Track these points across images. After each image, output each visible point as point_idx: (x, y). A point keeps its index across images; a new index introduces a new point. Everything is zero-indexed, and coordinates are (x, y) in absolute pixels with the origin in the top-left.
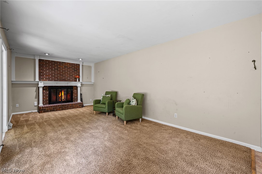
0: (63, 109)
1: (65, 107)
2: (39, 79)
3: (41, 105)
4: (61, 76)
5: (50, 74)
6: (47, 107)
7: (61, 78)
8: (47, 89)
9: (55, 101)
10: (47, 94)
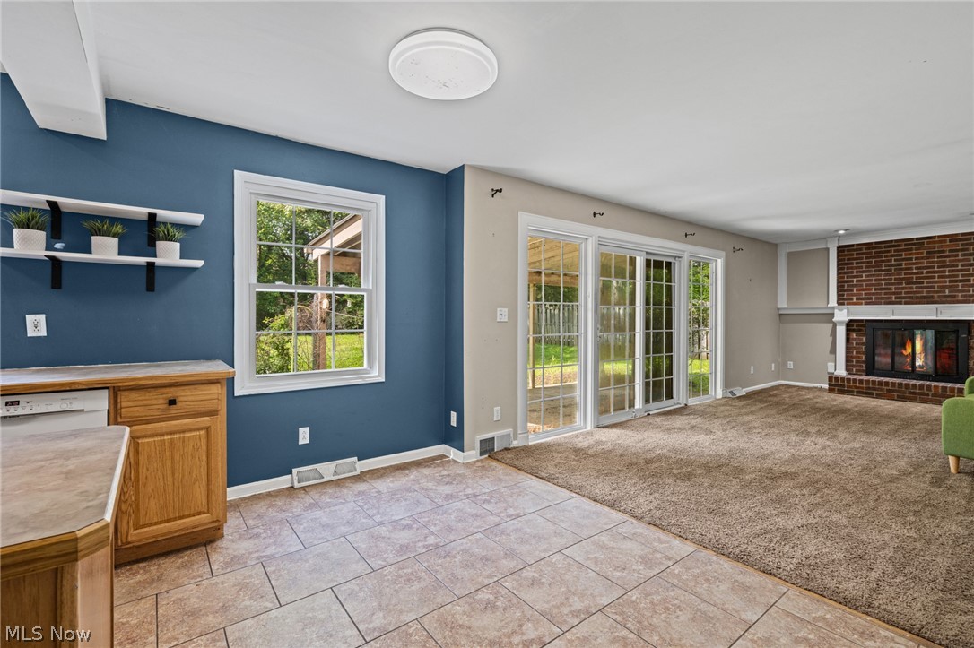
0: (902, 398)
1: (910, 393)
2: (838, 300)
3: (841, 371)
4: (914, 286)
5: (874, 285)
6: (861, 381)
7: (911, 293)
8: (860, 330)
9: (889, 368)
10: (863, 344)
